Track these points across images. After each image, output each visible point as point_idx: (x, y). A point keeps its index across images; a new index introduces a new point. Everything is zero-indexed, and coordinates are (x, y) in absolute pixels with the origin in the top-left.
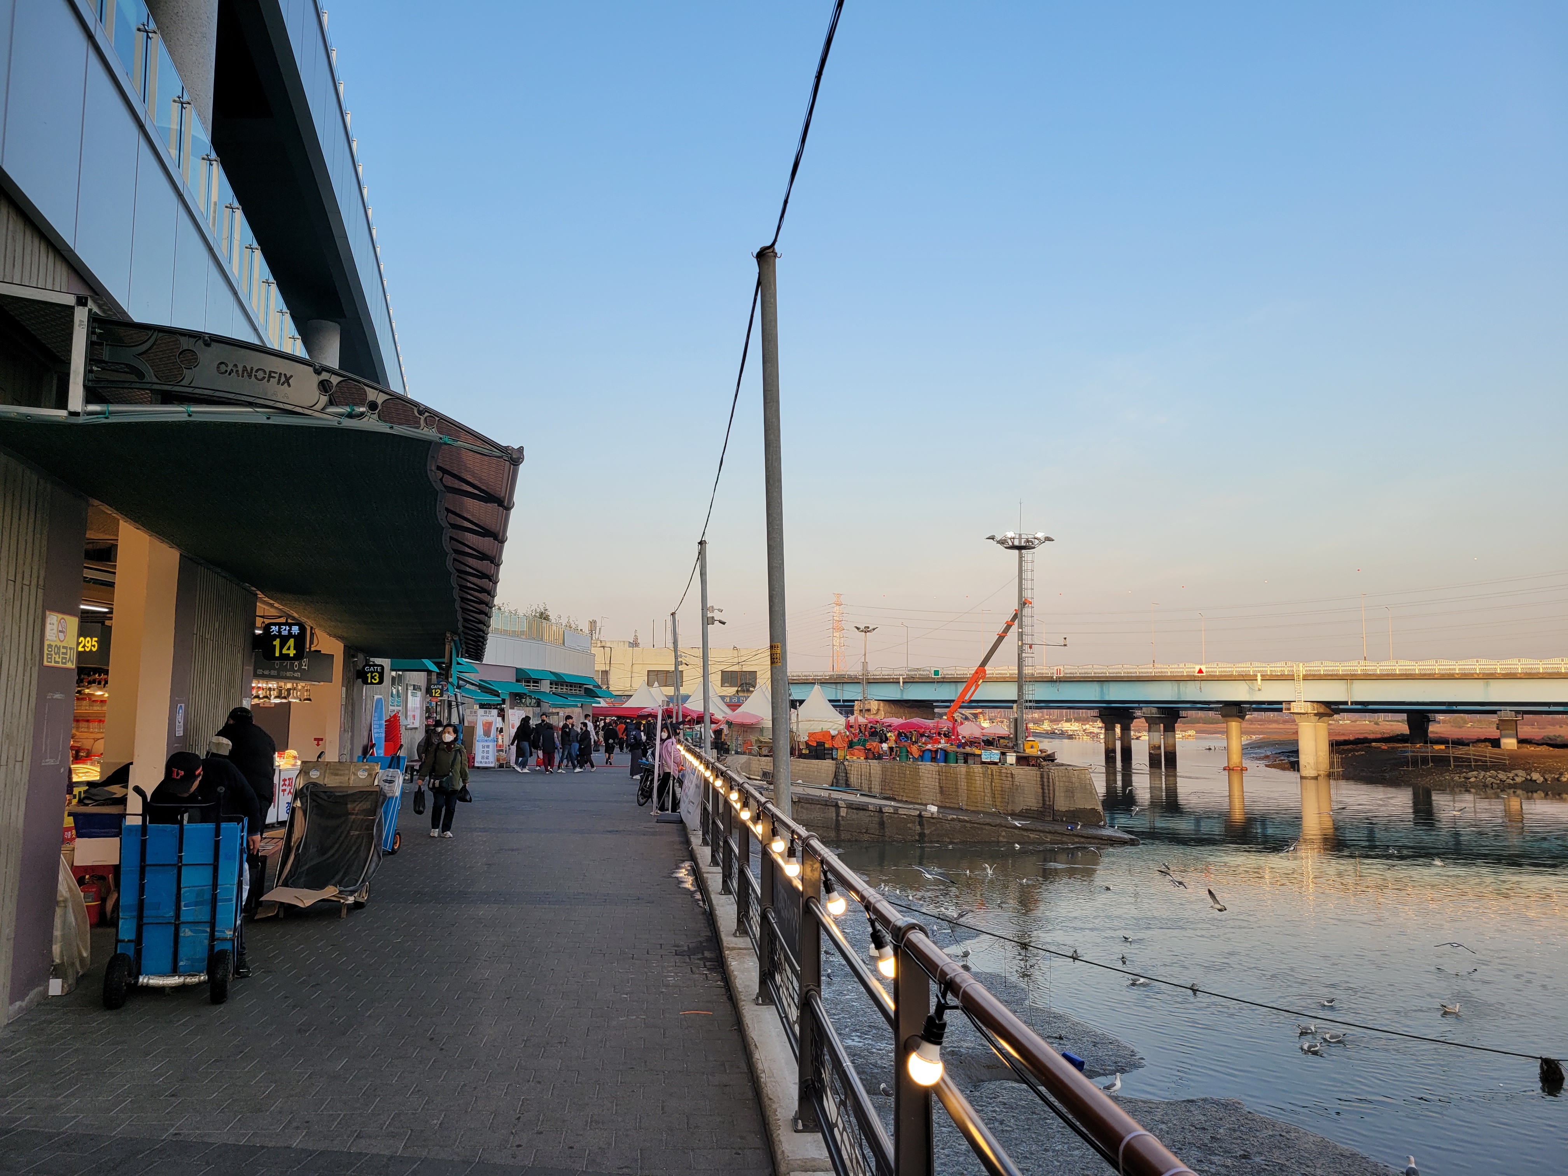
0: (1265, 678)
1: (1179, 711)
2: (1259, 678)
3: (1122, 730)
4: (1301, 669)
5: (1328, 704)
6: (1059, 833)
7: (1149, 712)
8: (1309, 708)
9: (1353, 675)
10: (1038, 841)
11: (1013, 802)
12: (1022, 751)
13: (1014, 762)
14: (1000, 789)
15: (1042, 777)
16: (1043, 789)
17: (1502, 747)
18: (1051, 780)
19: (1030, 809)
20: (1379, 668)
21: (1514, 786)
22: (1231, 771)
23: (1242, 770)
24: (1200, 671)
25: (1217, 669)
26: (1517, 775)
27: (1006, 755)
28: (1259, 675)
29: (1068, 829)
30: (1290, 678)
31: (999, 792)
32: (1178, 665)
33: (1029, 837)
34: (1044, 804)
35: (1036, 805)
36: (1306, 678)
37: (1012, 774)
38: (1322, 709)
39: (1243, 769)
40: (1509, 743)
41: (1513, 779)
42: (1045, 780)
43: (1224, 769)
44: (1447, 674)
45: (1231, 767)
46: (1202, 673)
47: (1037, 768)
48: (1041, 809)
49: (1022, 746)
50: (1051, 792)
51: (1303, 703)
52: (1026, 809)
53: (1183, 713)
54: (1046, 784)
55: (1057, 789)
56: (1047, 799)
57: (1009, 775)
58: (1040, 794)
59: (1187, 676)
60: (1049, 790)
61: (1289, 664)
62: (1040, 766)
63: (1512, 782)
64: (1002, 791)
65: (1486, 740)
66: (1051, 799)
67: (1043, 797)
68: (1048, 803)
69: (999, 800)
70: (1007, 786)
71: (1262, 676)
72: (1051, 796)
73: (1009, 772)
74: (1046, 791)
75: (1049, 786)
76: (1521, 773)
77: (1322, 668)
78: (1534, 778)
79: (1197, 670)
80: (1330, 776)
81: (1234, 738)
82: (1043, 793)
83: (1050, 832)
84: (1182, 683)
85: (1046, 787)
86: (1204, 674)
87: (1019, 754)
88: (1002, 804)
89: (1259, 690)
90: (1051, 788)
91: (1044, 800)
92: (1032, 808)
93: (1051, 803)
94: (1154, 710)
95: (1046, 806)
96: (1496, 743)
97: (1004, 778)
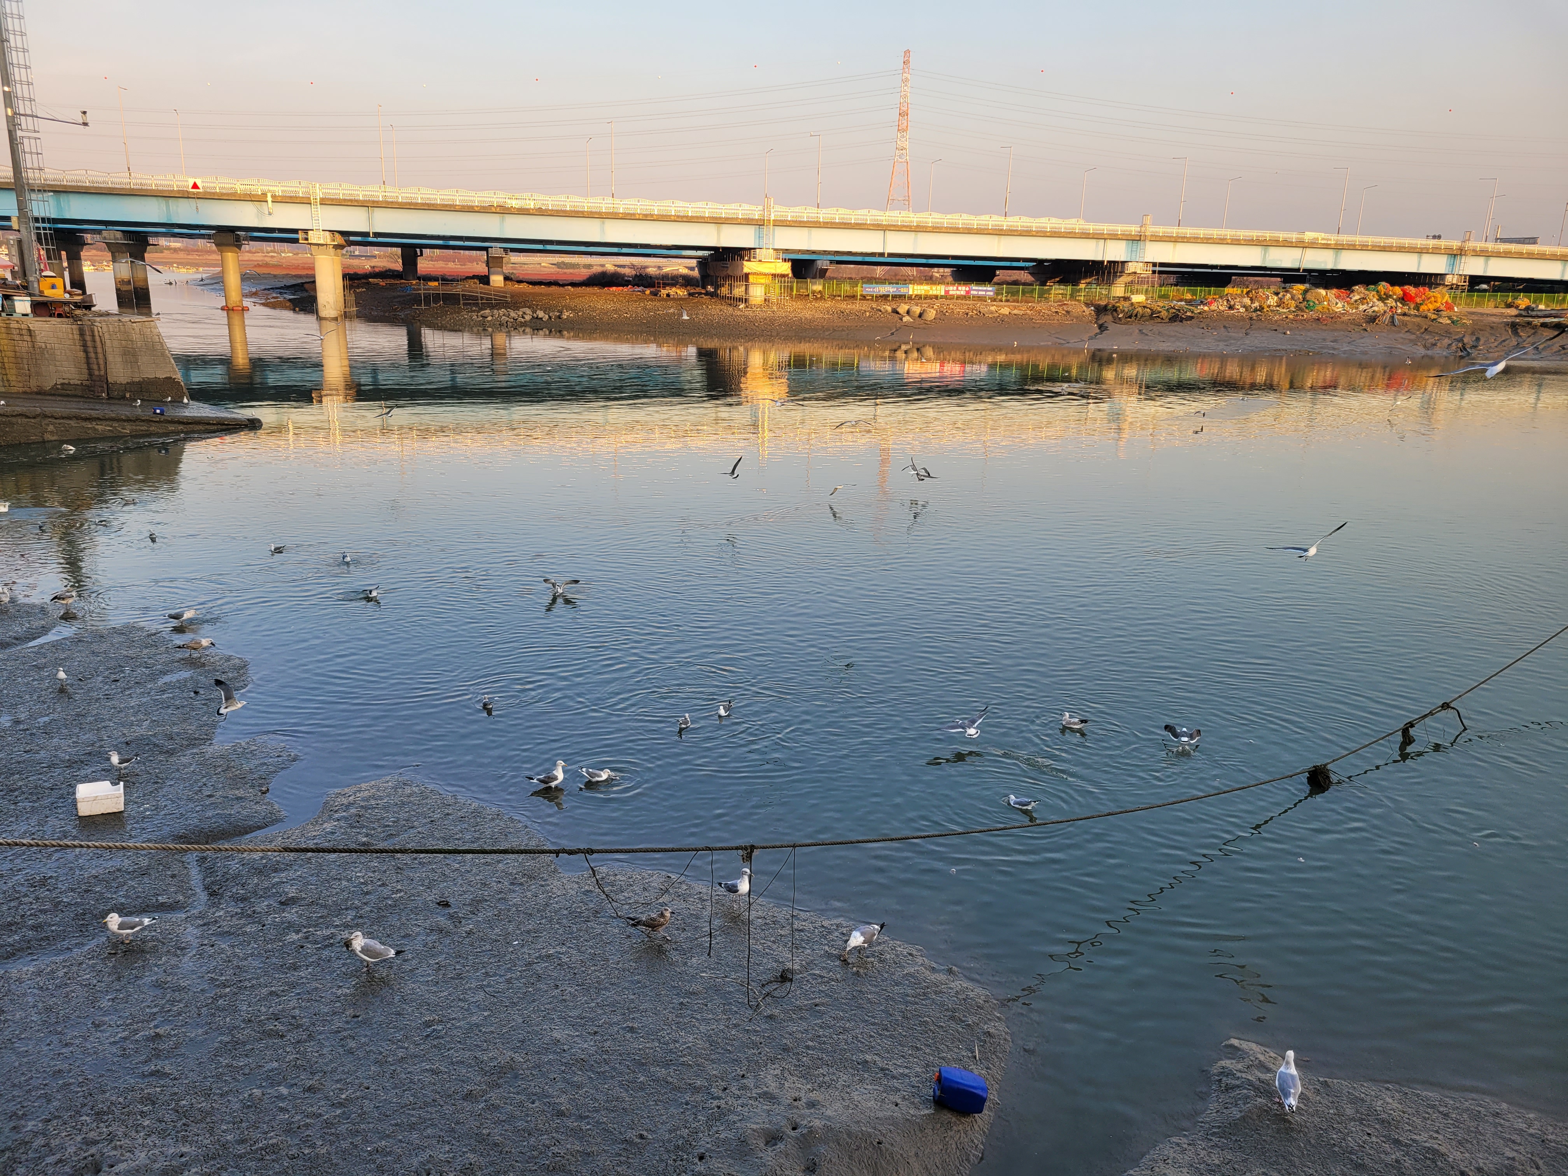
0: (276, 200)
1: (147, 237)
2: (269, 199)
3: (69, 259)
4: (318, 191)
5: (343, 233)
6: (143, 421)
7: (112, 237)
8: (326, 238)
9: (374, 202)
10: (111, 434)
11: (38, 374)
12: (37, 292)
13: (28, 310)
14: (12, 354)
15: (82, 333)
16: (86, 352)
17: (491, 284)
18: (97, 338)
19: (69, 384)
20: (402, 196)
21: (524, 324)
22: (231, 312)
23: (243, 310)
24: (195, 186)
25: (218, 184)
26: (524, 313)
27: (13, 301)
28: (269, 195)
29: (155, 413)
30: (305, 201)
31: (13, 360)
32: (165, 176)
33: (96, 430)
34: (90, 374)
35: (77, 376)
36: (324, 202)
37: (30, 330)
38: (339, 240)
39: (245, 309)
40: (497, 280)
41: (523, 317)
42: (88, 338)
43: (222, 309)
44: (467, 206)
45: (230, 306)
46: (198, 188)
47: (71, 320)
48: (88, 383)
49: (36, 285)
50: (100, 356)
51: (322, 233)
52: (62, 384)
53: (151, 240)
54: (89, 344)
55: (109, 350)
56: (95, 367)
57: (24, 332)
58: (84, 360)
59: (179, 191)
60: (96, 353)
61: (303, 184)
62: (76, 319)
63: (523, 320)
64: (16, 357)
65: (474, 277)
66: (102, 367)
67: (88, 363)
68: (97, 373)
69: (14, 371)
70: (24, 350)
71: (272, 196)
72: (101, 362)
73: (23, 326)
74: (92, 355)
75: (95, 347)
76: (528, 311)
77: (342, 191)
78: (540, 316)
79: (191, 185)
80: (346, 316)
81: (232, 272)
82: (88, 358)
83: (128, 420)
84: (171, 201)
85: (91, 350)
86: (201, 190)
87: (35, 298)
88: (20, 378)
89: (270, 214)
90: (99, 350)
91: (89, 369)
92: (72, 382)
93: (102, 373)
94: (119, 235)
95: (94, 378)
96: (485, 280)
97: (17, 338)
